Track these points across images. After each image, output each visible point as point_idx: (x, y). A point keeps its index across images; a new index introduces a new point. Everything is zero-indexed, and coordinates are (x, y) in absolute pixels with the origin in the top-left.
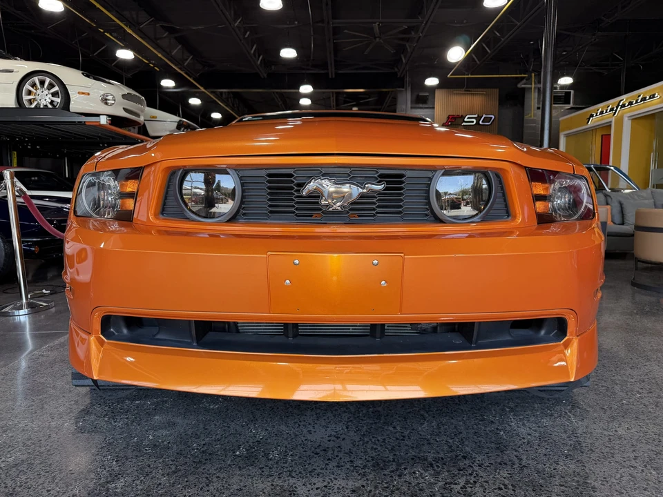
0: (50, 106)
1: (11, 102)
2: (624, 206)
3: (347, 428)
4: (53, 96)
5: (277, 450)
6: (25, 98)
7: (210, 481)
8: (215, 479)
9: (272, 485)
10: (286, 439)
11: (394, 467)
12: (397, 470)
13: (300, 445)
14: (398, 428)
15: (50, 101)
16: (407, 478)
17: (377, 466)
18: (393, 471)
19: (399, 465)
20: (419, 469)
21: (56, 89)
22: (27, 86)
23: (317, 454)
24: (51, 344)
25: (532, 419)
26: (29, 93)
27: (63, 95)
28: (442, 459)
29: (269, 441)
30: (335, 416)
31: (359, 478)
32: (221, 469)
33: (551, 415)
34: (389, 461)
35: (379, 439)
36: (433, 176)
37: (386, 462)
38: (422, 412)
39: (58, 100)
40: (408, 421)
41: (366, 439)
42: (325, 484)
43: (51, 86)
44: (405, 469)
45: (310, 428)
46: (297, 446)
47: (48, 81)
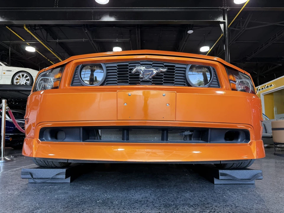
0: (25, 84)
1: (9, 82)
2: (266, 126)
3: (151, 195)
4: (26, 81)
5: (117, 201)
6: (15, 81)
7: (84, 210)
8: (86, 209)
9: (115, 212)
10: (122, 198)
11: (174, 206)
12: (176, 207)
13: (128, 200)
14: (175, 195)
15: (25, 83)
16: (181, 210)
17: (166, 206)
18: (174, 208)
19: (176, 206)
20: (186, 207)
21: (28, 78)
22: (17, 77)
23: (136, 202)
24: (13, 170)
25: (238, 192)
26: (17, 79)
27: (31, 80)
28: (197, 204)
29: (113, 198)
30: (144, 191)
31: (158, 210)
32: (89, 206)
33: (247, 191)
34: (172, 205)
35: (166, 198)
36: (187, 67)
37: (170, 205)
38: (186, 190)
39: (28, 82)
40: (179, 193)
41: (160, 198)
42: (141, 212)
43: (26, 76)
44: (180, 207)
45: (133, 195)
46: (127, 200)
47: (25, 75)
